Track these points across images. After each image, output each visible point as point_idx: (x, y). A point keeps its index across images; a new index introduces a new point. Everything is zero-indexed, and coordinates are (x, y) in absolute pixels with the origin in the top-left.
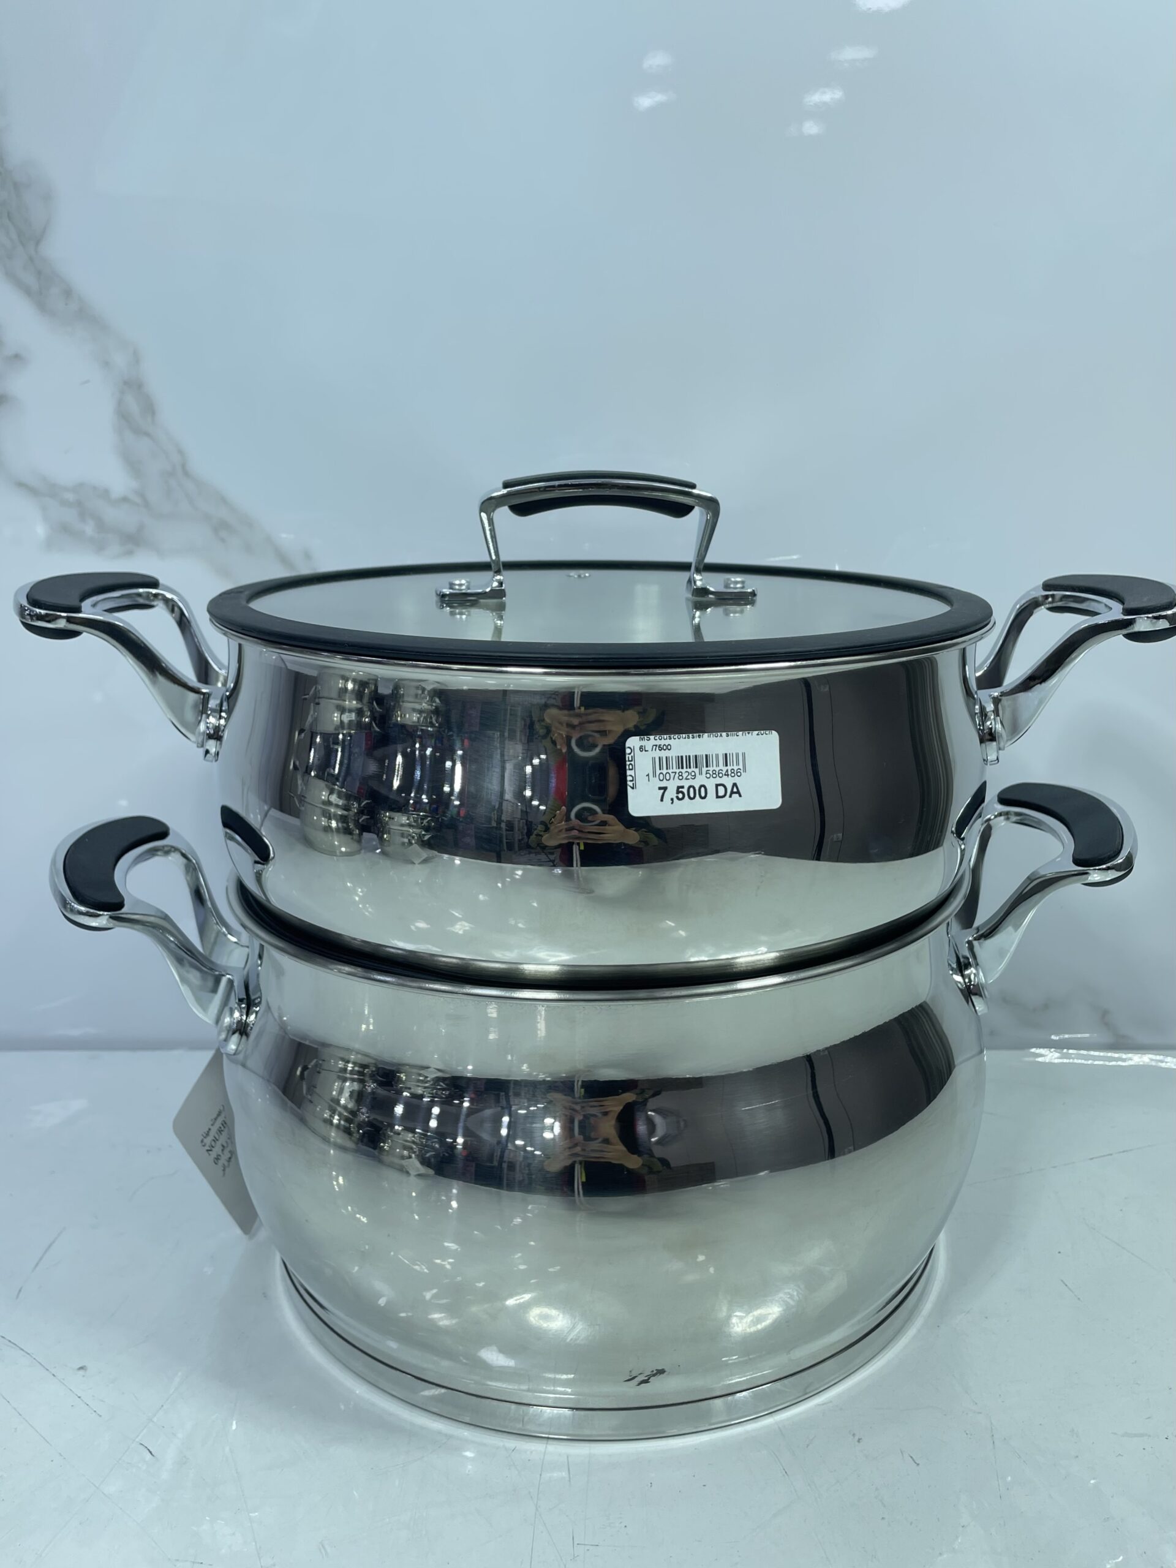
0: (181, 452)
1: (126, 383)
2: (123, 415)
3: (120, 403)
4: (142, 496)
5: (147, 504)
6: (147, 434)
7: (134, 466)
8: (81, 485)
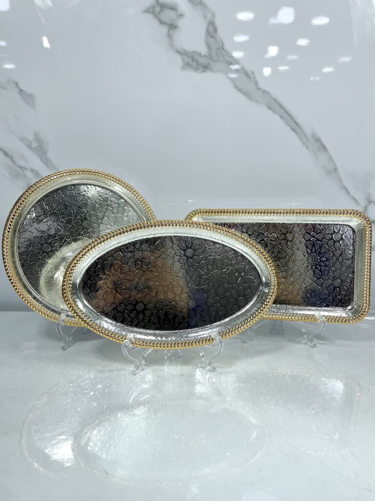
0: (222, 42)
1: (210, 23)
2: (208, 32)
3: (207, 28)
4: (210, 55)
5: (211, 58)
6: (214, 37)
7: (209, 46)
8: (194, 52)
